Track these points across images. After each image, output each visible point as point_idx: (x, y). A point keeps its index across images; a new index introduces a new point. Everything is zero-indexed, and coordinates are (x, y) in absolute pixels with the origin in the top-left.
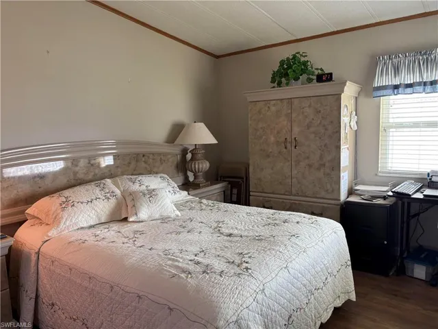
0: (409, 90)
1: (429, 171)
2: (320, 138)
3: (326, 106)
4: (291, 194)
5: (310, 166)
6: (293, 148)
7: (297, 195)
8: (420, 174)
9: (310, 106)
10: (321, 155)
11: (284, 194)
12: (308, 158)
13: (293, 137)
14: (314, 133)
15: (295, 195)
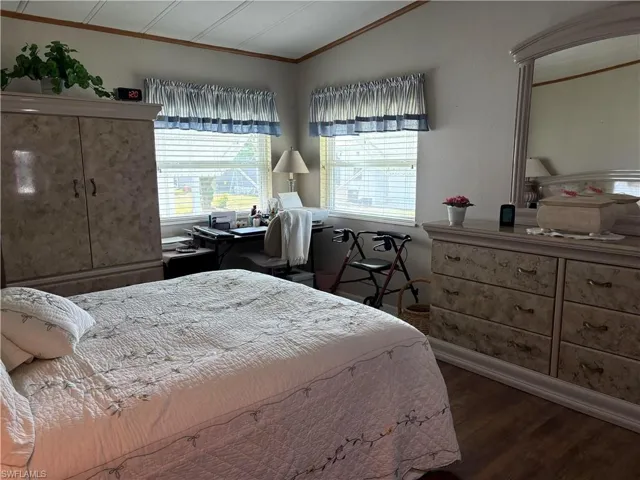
0: (186, 125)
1: (210, 213)
2: (130, 179)
3: (135, 134)
4: (92, 268)
5: (119, 220)
6: (89, 196)
7: (103, 266)
8: (197, 219)
9: (111, 132)
10: (134, 202)
11: (81, 271)
12: (115, 208)
13: (88, 177)
14: (120, 172)
15: (98, 268)
